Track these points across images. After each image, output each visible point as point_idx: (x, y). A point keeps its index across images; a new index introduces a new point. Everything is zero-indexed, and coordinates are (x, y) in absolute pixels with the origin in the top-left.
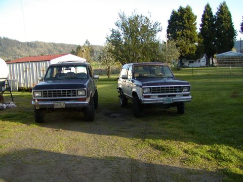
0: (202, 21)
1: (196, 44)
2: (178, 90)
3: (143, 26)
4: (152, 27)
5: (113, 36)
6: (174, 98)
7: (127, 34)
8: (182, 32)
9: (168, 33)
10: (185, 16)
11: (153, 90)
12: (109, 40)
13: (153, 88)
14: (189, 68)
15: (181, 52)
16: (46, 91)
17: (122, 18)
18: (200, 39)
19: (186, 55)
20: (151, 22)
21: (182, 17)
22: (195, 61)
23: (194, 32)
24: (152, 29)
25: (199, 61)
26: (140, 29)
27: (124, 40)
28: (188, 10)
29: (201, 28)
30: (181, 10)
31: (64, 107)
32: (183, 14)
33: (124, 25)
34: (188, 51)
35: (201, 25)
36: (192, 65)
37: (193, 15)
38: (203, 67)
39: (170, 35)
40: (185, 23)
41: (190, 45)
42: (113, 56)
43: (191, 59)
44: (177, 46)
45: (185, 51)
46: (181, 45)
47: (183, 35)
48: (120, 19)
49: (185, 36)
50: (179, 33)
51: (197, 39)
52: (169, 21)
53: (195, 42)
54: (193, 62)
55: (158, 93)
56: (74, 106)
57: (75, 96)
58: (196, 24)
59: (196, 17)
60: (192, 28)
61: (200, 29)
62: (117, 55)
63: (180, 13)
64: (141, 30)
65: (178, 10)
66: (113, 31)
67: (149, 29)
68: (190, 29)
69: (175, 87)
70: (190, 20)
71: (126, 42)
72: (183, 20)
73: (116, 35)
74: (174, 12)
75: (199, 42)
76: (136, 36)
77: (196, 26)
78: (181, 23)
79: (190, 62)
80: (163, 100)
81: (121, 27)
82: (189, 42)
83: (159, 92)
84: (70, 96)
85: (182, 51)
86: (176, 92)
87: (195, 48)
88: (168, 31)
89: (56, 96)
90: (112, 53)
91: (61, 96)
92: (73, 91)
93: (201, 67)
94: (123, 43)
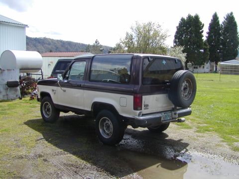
0: (209, 29)
1: (202, 51)
9: (176, 38)
14: (194, 73)
15: (186, 58)
22: (200, 67)
23: (201, 39)
25: (204, 67)
27: (136, 43)
28: (196, 18)
30: (190, 17)
32: (191, 21)
35: (208, 33)
37: (201, 23)
38: (207, 73)
39: (177, 40)
43: (195, 65)
52: (177, 27)
53: (200, 49)
59: (203, 25)
60: (199, 35)
61: (206, 37)
65: (187, 18)
70: (197, 28)
71: (138, 45)
74: (183, 19)
75: (205, 49)
79: (195, 68)
81: (134, 31)
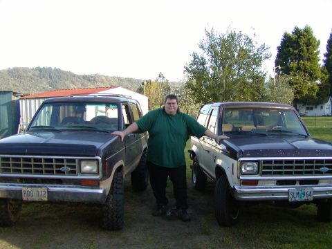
0: (327, 49)
1: (318, 82)
2: (324, 169)
3: (242, 50)
4: (256, 52)
5: (194, 63)
6: (316, 189)
7: (216, 62)
8: (298, 64)
9: (277, 65)
10: (303, 40)
11: (264, 168)
12: (188, 71)
13: (265, 162)
14: (307, 116)
15: (295, 94)
16: (8, 159)
17: (210, 36)
18: (324, 75)
19: (303, 97)
20: (254, 43)
21: (298, 41)
22: (316, 107)
23: (316, 64)
24: (255, 55)
25: (322, 107)
26: (236, 54)
27: (211, 71)
28: (307, 32)
29: (325, 58)
30: (297, 32)
31: (45, 199)
32: (299, 37)
33: (212, 47)
34: (306, 92)
35: (325, 55)
36: (310, 113)
37: (315, 39)
38: (328, 116)
39: (280, 67)
40: (302, 51)
41: (309, 84)
42: (194, 94)
43: (309, 104)
44: (291, 84)
45: (302, 93)
46: (296, 84)
47: (298, 68)
48: (206, 38)
49: (301, 70)
50: (294, 65)
51: (319, 74)
52: (278, 48)
53: (316, 78)
54: (312, 109)
55: (276, 173)
56: (69, 198)
57: (74, 173)
58: (318, 53)
59: (319, 42)
60: (313, 59)
61: (324, 61)
62: (200, 93)
63: (295, 37)
64: (238, 56)
65: (293, 33)
66: (195, 56)
67: (251, 54)
68: (309, 60)
69: (318, 161)
70: (310, 47)
71: (214, 73)
72: (300, 46)
73: (198, 62)
74: (286, 36)
75: (322, 79)
76: (230, 66)
77: (318, 56)
78: (296, 52)
79: (308, 109)
80: (287, 193)
81: (207, 51)
82: (308, 78)
83: (280, 173)
84: (62, 173)
85: (298, 92)
86: (320, 173)
87: (317, 88)
88: (277, 63)
89: (30, 172)
90: (192, 90)
91: (41, 172)
92: (68, 161)
93: (324, 116)
94: (210, 75)
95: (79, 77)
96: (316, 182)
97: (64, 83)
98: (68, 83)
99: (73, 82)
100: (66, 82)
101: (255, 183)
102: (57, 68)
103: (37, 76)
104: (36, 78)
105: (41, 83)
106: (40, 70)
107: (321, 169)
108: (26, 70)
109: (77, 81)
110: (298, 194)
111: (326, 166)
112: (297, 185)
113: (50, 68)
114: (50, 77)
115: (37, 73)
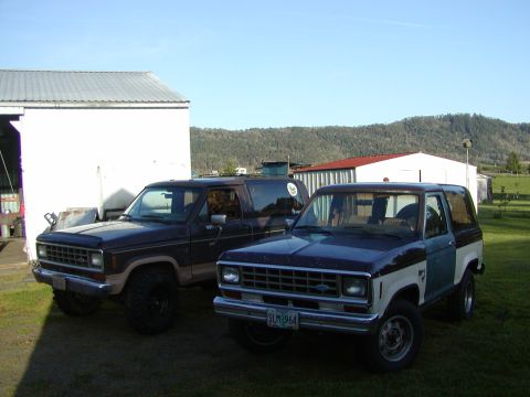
80: (265, 314)
95: (513, 127)
96: (314, 305)
97: (489, 139)
98: (496, 137)
99: (504, 137)
100: (493, 137)
101: (237, 295)
102: (478, 114)
103: (447, 129)
104: (444, 132)
105: (453, 139)
106: (451, 119)
107: (317, 287)
108: (429, 120)
109: (510, 134)
110: (278, 317)
111: (325, 283)
112: (290, 305)
113: (467, 116)
114: (467, 130)
115: (447, 124)
